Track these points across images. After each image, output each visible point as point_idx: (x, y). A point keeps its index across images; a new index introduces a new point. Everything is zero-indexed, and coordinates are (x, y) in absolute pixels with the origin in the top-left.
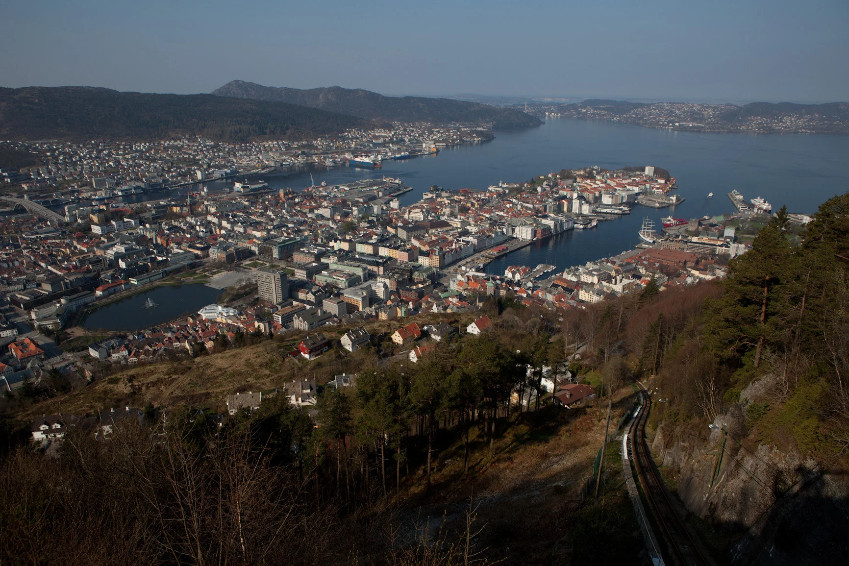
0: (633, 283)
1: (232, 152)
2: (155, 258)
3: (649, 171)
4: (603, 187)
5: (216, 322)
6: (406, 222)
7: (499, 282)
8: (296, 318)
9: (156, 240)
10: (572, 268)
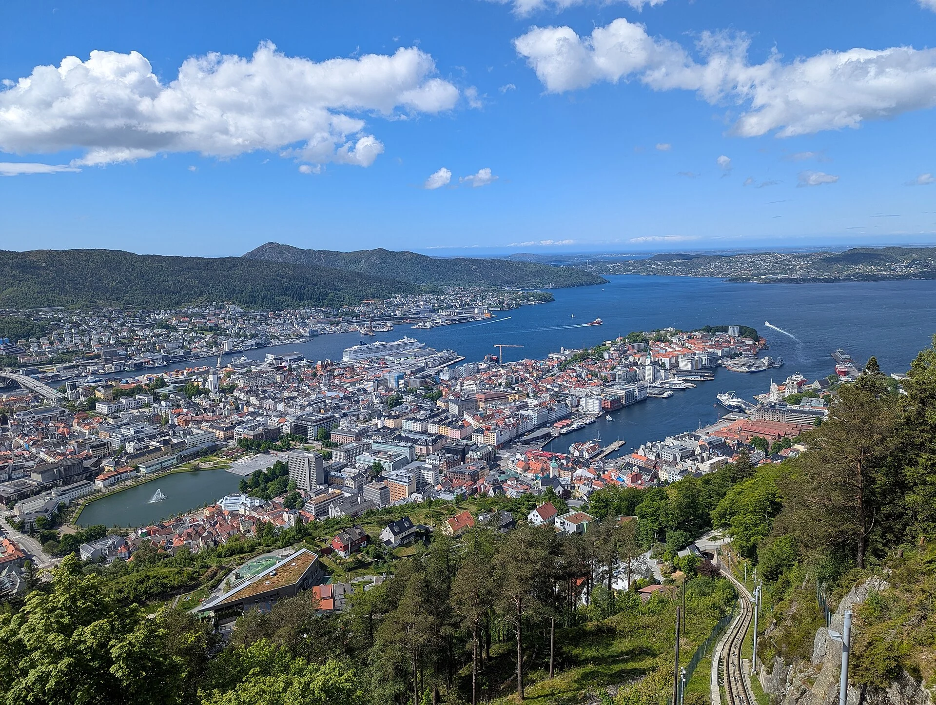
0: (723, 460)
1: (264, 320)
2: (170, 440)
3: (733, 330)
4: (679, 351)
5: (237, 515)
6: (457, 395)
7: (564, 462)
8: (331, 508)
9: (172, 420)
10: (649, 444)
